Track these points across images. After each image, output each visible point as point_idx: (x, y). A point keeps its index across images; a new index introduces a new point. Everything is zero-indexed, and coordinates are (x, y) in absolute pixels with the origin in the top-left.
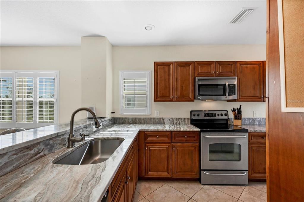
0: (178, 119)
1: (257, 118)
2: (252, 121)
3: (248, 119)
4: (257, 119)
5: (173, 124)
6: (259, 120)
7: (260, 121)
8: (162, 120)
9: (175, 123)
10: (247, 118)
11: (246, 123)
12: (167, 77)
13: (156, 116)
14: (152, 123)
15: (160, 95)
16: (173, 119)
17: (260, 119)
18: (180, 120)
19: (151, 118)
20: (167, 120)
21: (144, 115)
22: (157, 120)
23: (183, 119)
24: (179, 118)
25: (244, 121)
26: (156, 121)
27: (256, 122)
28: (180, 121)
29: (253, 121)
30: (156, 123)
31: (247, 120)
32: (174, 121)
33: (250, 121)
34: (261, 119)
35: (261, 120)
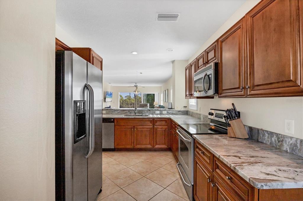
0: (206, 116)
1: (287, 137)
2: (275, 141)
3: (269, 134)
4: (288, 140)
6: (291, 142)
7: (296, 145)
10: (267, 131)
11: (265, 142)
17: (296, 141)
19: (197, 114)
20: (202, 117)
25: (261, 136)
27: (285, 144)
29: (279, 142)
31: (267, 135)
32: (205, 119)
33: (273, 139)
34: (299, 142)
35: (298, 145)
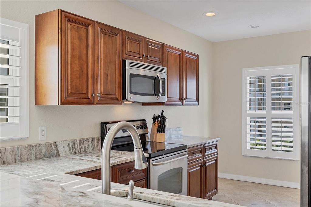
0: (82, 141)
5: (75, 153)
8: (54, 148)
9: (77, 152)
12: (84, 52)
13: (39, 139)
14: (33, 157)
15: (71, 90)
16: (74, 142)
18: (86, 143)
19: (31, 147)
20: (64, 147)
21: (13, 140)
22: (44, 150)
23: (90, 141)
24: (84, 140)
26: (41, 153)
28: (86, 146)
30: (42, 156)
32: (76, 147)
